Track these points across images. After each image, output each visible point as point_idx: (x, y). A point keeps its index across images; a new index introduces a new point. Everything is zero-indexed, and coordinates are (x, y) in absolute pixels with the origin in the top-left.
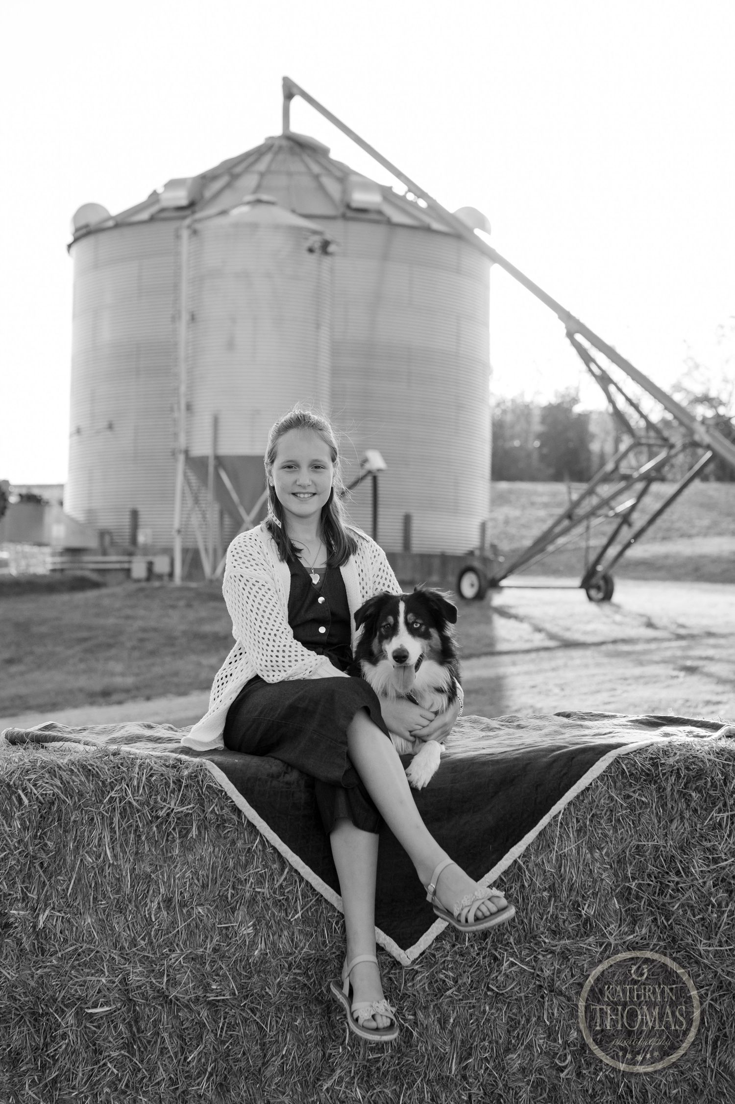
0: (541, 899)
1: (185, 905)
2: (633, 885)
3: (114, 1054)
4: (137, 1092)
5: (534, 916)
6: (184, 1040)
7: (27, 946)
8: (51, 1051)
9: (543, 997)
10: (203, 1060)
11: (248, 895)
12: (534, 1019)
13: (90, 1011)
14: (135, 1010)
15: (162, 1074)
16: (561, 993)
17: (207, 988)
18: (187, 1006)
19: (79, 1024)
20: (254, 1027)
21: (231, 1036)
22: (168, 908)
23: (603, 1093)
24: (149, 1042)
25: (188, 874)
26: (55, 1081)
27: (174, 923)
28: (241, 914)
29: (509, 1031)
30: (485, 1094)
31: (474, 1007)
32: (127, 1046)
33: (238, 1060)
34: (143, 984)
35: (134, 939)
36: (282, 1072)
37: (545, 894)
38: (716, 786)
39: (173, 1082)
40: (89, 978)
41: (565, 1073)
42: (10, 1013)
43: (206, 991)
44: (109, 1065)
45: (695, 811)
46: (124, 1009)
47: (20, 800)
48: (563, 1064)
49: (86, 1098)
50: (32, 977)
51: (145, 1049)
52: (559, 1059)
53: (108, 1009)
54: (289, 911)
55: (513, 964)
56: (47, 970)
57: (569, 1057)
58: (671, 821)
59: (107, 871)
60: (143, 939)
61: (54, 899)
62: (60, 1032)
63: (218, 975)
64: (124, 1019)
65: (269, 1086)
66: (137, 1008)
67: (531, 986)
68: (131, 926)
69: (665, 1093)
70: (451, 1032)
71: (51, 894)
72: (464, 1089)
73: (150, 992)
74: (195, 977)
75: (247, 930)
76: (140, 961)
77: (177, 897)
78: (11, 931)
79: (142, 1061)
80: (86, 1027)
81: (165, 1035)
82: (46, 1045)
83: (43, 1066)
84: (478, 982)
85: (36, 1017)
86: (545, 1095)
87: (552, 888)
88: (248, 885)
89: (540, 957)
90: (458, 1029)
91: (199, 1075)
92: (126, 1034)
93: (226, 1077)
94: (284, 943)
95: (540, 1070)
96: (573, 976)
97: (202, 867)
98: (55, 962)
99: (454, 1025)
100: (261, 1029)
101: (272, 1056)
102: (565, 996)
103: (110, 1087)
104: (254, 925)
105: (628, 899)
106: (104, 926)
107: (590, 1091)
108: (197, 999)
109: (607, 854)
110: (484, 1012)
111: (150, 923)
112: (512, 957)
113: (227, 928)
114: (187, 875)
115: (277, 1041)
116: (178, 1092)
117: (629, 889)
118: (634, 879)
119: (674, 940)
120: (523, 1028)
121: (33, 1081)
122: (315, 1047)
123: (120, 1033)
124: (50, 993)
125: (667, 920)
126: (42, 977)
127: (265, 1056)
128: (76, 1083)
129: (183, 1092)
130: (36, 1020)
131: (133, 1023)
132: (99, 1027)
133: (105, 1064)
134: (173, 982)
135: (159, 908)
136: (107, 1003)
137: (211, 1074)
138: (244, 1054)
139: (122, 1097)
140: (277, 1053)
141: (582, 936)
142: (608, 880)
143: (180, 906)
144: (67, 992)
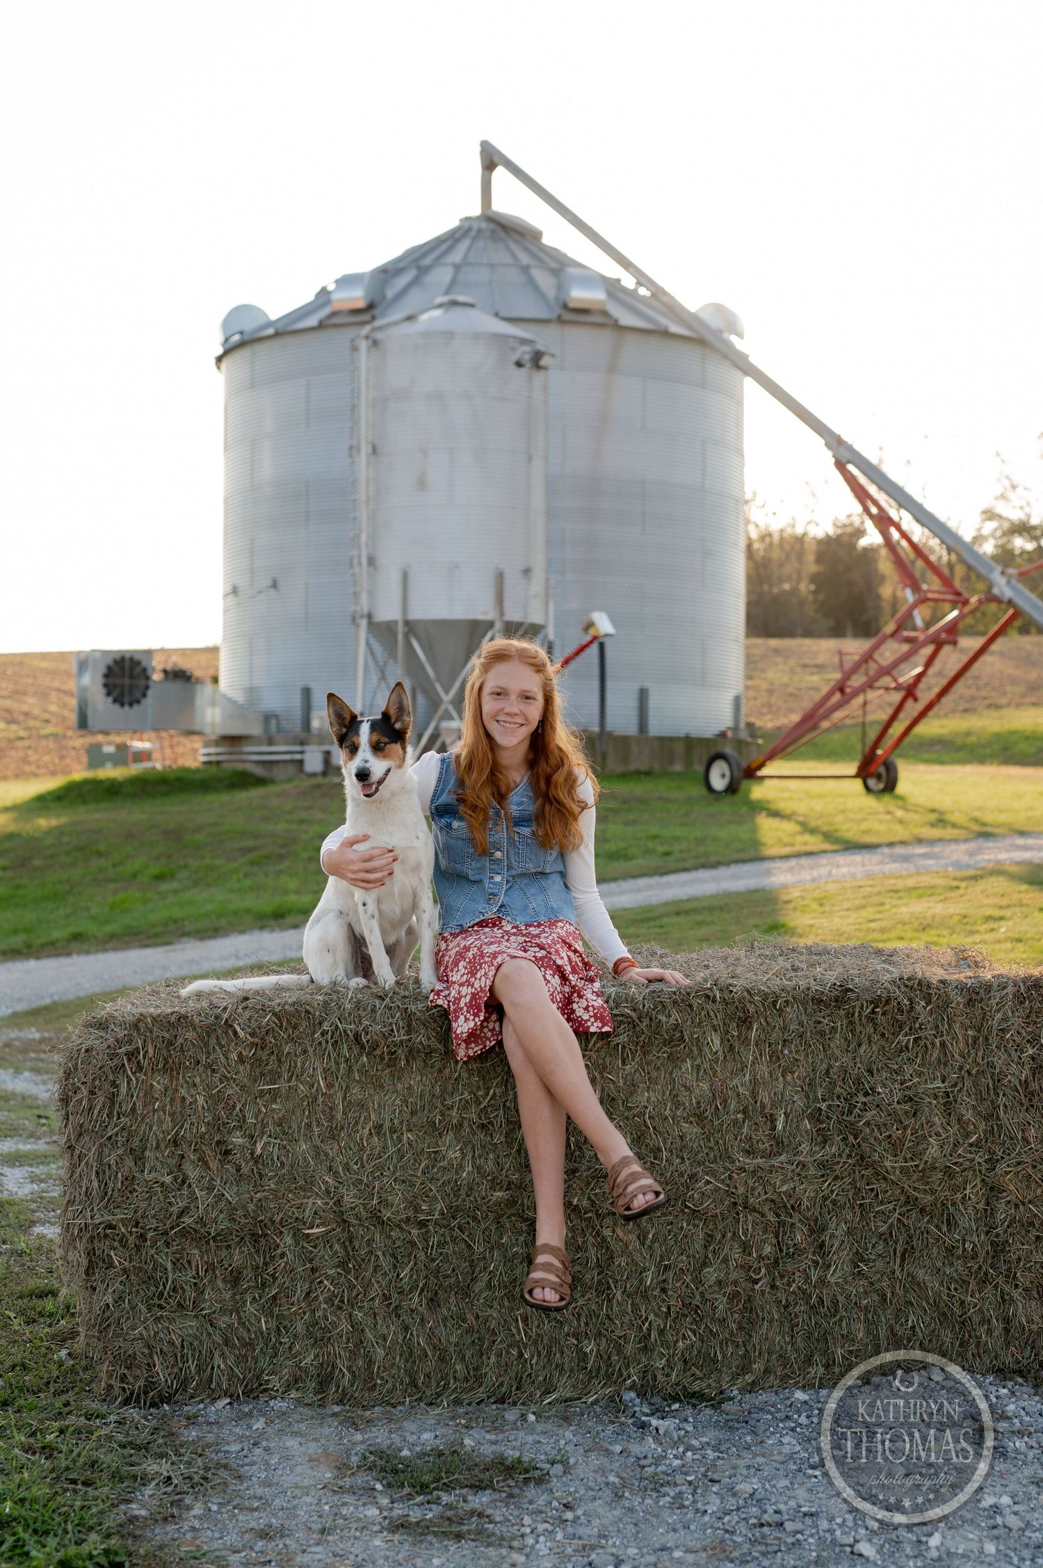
0: (735, 1122)
1: (395, 1131)
2: (824, 1106)
3: (330, 1272)
4: (353, 1307)
5: (728, 1137)
6: (396, 1258)
7: (245, 1170)
8: (270, 1270)
9: (737, 1214)
10: (415, 1277)
11: (455, 1121)
12: (730, 1235)
13: (307, 1232)
14: (349, 1231)
15: (375, 1290)
16: (755, 1210)
17: (417, 1209)
18: (399, 1226)
19: (297, 1243)
20: (463, 1245)
21: (441, 1254)
22: (378, 1134)
23: (796, 1304)
24: (363, 1260)
25: (398, 1102)
26: (274, 1298)
27: (385, 1148)
28: (449, 1138)
29: (706, 1247)
30: (683, 1306)
31: (672, 1223)
32: (343, 1264)
33: (448, 1276)
34: (357, 1206)
35: (347, 1163)
36: (489, 1286)
37: (740, 1116)
38: (902, 1012)
39: (386, 1297)
40: (305, 1201)
41: (760, 1284)
42: (231, 1234)
43: (416, 1211)
44: (325, 1282)
45: (883, 1035)
46: (339, 1230)
47: (235, 1033)
48: (758, 1277)
49: (305, 1313)
50: (252, 1200)
51: (360, 1266)
52: (754, 1271)
53: (323, 1229)
54: (494, 1135)
55: (708, 1182)
56: (265, 1194)
57: (763, 1270)
58: (860, 1045)
59: (321, 1099)
60: (356, 1163)
61: (271, 1127)
62: (279, 1251)
63: (427, 1196)
64: (339, 1240)
65: (478, 1300)
66: (351, 1228)
67: (726, 1203)
68: (344, 1151)
69: (856, 1303)
70: (650, 1247)
71: (268, 1123)
72: (664, 1301)
73: (363, 1213)
74: (406, 1199)
75: (454, 1154)
76: (353, 1184)
77: (387, 1124)
78: (231, 1158)
79: (356, 1279)
80: (303, 1247)
81: (380, 1254)
82: (266, 1264)
83: (263, 1284)
84: (676, 1199)
85: (255, 1238)
86: (740, 1306)
87: (744, 1112)
88: (455, 1110)
89: (735, 1175)
90: (657, 1245)
91: (411, 1291)
92: (341, 1253)
93: (436, 1293)
94: (490, 1166)
95: (735, 1283)
96: (766, 1193)
97: (411, 1095)
98: (273, 1186)
99: (653, 1242)
100: (469, 1246)
101: (481, 1272)
102: (759, 1212)
103: (327, 1303)
104: (461, 1149)
105: (819, 1120)
106: (317, 1151)
107: (784, 1302)
108: (408, 1219)
109: (799, 1077)
110: (682, 1228)
111: (362, 1149)
112: (707, 1175)
113: (435, 1152)
114: (396, 1103)
115: (485, 1258)
116: (392, 1307)
117: (820, 1109)
118: (824, 1100)
119: (862, 1158)
120: (720, 1243)
121: (254, 1298)
122: (521, 1263)
123: (336, 1252)
124: (269, 1215)
125: (856, 1139)
126: (261, 1200)
127: (473, 1272)
128: (295, 1299)
129: (396, 1307)
130: (255, 1241)
131: (347, 1243)
132: (315, 1247)
133: (321, 1282)
134: (383, 1202)
135: (371, 1134)
136: (323, 1224)
137: (422, 1290)
138: (453, 1270)
139: (338, 1313)
140: (485, 1269)
141: (775, 1155)
142: (800, 1103)
143: (390, 1131)
144: (285, 1214)
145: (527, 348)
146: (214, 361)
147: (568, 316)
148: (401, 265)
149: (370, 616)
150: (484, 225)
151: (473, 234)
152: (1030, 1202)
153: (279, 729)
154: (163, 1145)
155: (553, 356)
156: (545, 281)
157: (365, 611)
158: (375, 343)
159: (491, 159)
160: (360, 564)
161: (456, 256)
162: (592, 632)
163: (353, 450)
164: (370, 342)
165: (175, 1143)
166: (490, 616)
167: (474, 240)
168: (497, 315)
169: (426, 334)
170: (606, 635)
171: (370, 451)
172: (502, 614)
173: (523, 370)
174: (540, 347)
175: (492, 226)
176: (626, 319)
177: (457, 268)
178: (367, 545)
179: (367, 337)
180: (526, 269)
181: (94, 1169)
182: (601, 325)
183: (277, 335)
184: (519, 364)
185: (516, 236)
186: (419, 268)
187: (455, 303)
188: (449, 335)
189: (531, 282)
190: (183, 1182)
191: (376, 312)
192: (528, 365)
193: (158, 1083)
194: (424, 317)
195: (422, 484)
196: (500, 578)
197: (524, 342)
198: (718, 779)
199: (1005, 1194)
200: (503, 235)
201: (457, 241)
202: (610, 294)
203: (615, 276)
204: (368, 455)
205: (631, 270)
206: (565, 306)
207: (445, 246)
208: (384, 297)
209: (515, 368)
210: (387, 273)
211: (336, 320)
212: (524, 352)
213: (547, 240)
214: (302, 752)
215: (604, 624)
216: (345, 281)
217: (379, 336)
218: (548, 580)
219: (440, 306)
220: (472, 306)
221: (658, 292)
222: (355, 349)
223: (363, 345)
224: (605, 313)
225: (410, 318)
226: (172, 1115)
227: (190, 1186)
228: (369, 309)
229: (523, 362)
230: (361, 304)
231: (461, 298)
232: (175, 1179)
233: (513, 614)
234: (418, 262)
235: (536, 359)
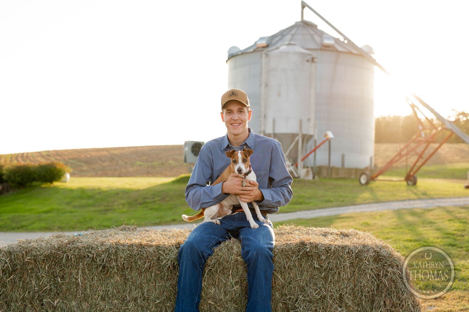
146: (226, 61)
147: (323, 48)
148: (277, 35)
149: (264, 132)
150: (301, 24)
151: (298, 26)
155: (318, 58)
156: (317, 38)
157: (263, 130)
158: (267, 55)
159: (304, 5)
160: (262, 117)
161: (293, 32)
162: (327, 137)
163: (260, 86)
166: (298, 132)
167: (298, 28)
168: (303, 48)
169: (281, 53)
170: (331, 138)
171: (265, 85)
172: (301, 132)
173: (309, 63)
174: (314, 55)
175: (303, 24)
176: (340, 49)
177: (293, 35)
178: (264, 112)
179: (265, 53)
180: (312, 35)
182: (332, 51)
183: (242, 54)
184: (308, 61)
185: (310, 27)
186: (282, 36)
187: (290, 44)
188: (288, 53)
189: (314, 39)
192: (310, 61)
194: (282, 48)
195: (279, 95)
196: (301, 122)
197: (309, 55)
198: (363, 181)
200: (306, 26)
201: (294, 28)
202: (336, 42)
204: (265, 87)
205: (343, 36)
206: (323, 45)
207: (290, 30)
208: (272, 43)
209: (306, 62)
210: (273, 37)
211: (258, 49)
212: (309, 58)
213: (319, 28)
215: (330, 135)
216: (261, 39)
217: (269, 53)
218: (315, 122)
219: (286, 45)
220: (295, 45)
221: (349, 41)
222: (261, 57)
223: (264, 56)
224: (334, 47)
225: (277, 48)
228: (268, 46)
230: (265, 45)
231: (292, 42)
233: (305, 132)
234: (282, 34)
235: (313, 60)
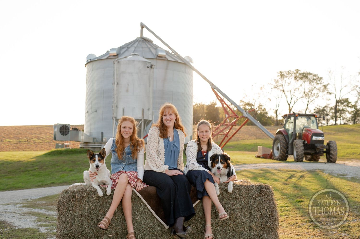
9: (198, 233)
12: (197, 237)
13: (109, 236)
19: (107, 238)
28: (139, 216)
42: (93, 236)
46: (115, 235)
53: (112, 235)
60: (119, 221)
61: (102, 213)
66: (118, 235)
67: (196, 230)
68: (117, 219)
73: (121, 232)
78: (93, 220)
85: (98, 237)
88: (140, 210)
89: (198, 224)
104: (141, 219)
124: (101, 232)
144: (104, 232)
145: (150, 64)
146: (85, 65)
147: (158, 58)
148: (124, 47)
149: (116, 118)
150: (141, 39)
151: (139, 41)
152: (258, 231)
153: (96, 141)
154: (79, 217)
155: (155, 66)
156: (153, 51)
157: (115, 117)
158: (118, 62)
159: (143, 26)
160: (114, 107)
161: (135, 45)
163: (113, 84)
164: (117, 62)
165: (81, 216)
166: (141, 118)
167: (139, 42)
168: (143, 57)
169: (129, 61)
171: (117, 84)
172: (143, 118)
173: (148, 68)
174: (152, 64)
175: (143, 39)
176: (170, 59)
177: (135, 47)
178: (116, 103)
179: (117, 61)
180: (149, 48)
181: (64, 222)
182: (165, 60)
183: (98, 60)
184: (148, 67)
185: (148, 42)
186: (127, 47)
187: (135, 54)
188: (134, 61)
189: (151, 51)
190: (83, 225)
191: (119, 56)
192: (150, 67)
193: (78, 204)
194: (129, 57)
195: (127, 91)
196: (143, 110)
197: (149, 63)
199: (253, 229)
200: (145, 41)
201: (136, 42)
202: (166, 54)
203: (168, 50)
204: (116, 85)
205: (171, 49)
206: (157, 56)
207: (133, 43)
208: (120, 53)
209: (147, 68)
210: (121, 48)
211: (110, 57)
212: (149, 65)
213: (154, 43)
214: (101, 146)
216: (112, 50)
217: (119, 61)
218: (153, 111)
219: (132, 55)
220: (138, 55)
221: (176, 53)
222: (114, 63)
223: (116, 62)
224: (165, 58)
225: (126, 57)
226: (81, 211)
227: (84, 226)
228: (117, 55)
229: (149, 67)
230: (116, 54)
231: (136, 54)
232: (81, 224)
233: (146, 118)
234: (127, 46)
235: (151, 66)
